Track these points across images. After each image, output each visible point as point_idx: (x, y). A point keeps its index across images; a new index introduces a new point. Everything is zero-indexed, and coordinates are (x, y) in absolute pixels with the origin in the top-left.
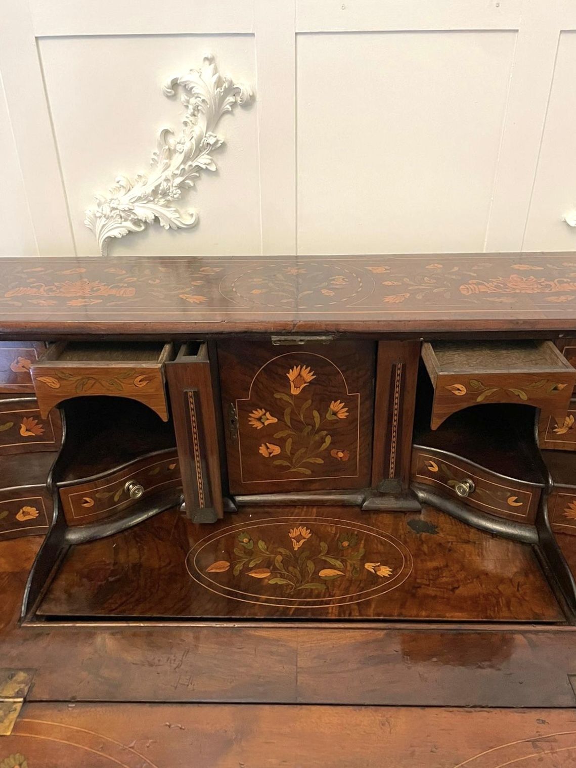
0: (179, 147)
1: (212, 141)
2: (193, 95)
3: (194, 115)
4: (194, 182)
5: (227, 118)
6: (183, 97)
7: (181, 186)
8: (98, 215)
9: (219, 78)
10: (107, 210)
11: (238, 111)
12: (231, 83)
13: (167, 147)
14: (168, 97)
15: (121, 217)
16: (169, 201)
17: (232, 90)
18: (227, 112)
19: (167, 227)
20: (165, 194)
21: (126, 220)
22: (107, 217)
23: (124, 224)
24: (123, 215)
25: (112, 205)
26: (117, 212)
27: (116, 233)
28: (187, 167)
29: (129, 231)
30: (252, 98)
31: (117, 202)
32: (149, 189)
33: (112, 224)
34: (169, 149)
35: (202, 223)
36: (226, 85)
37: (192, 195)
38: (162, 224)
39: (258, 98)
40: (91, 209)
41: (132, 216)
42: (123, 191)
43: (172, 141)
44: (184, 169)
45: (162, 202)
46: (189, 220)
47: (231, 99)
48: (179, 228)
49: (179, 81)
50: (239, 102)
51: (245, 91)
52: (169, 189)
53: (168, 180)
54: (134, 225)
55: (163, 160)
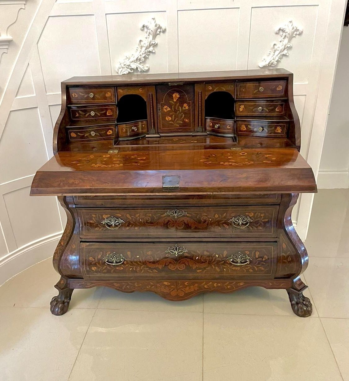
0: (144, 45)
1: (154, 43)
2: (149, 29)
3: (149, 35)
4: (148, 56)
5: (158, 36)
6: (146, 30)
7: (144, 57)
8: (120, 67)
9: (156, 24)
10: (123, 66)
11: (161, 34)
12: (159, 25)
13: (141, 45)
14: (142, 30)
15: (127, 68)
16: (141, 62)
18: (158, 34)
19: (140, 71)
20: (140, 60)
21: (128, 69)
22: (123, 68)
23: (128, 70)
24: (127, 67)
25: (124, 64)
26: (126, 66)
27: (125, 73)
29: (129, 72)
30: (165, 30)
31: (126, 63)
32: (135, 59)
33: (124, 70)
35: (150, 69)
36: (158, 26)
37: (147, 61)
38: (138, 70)
39: (167, 30)
40: (118, 65)
41: (130, 67)
42: (128, 59)
43: (142, 43)
44: (145, 52)
45: (139, 63)
46: (147, 69)
47: (159, 30)
48: (144, 71)
49: (145, 25)
50: (161, 31)
51: (163, 28)
52: (141, 58)
53: (141, 55)
54: (130, 70)
55: (139, 49)
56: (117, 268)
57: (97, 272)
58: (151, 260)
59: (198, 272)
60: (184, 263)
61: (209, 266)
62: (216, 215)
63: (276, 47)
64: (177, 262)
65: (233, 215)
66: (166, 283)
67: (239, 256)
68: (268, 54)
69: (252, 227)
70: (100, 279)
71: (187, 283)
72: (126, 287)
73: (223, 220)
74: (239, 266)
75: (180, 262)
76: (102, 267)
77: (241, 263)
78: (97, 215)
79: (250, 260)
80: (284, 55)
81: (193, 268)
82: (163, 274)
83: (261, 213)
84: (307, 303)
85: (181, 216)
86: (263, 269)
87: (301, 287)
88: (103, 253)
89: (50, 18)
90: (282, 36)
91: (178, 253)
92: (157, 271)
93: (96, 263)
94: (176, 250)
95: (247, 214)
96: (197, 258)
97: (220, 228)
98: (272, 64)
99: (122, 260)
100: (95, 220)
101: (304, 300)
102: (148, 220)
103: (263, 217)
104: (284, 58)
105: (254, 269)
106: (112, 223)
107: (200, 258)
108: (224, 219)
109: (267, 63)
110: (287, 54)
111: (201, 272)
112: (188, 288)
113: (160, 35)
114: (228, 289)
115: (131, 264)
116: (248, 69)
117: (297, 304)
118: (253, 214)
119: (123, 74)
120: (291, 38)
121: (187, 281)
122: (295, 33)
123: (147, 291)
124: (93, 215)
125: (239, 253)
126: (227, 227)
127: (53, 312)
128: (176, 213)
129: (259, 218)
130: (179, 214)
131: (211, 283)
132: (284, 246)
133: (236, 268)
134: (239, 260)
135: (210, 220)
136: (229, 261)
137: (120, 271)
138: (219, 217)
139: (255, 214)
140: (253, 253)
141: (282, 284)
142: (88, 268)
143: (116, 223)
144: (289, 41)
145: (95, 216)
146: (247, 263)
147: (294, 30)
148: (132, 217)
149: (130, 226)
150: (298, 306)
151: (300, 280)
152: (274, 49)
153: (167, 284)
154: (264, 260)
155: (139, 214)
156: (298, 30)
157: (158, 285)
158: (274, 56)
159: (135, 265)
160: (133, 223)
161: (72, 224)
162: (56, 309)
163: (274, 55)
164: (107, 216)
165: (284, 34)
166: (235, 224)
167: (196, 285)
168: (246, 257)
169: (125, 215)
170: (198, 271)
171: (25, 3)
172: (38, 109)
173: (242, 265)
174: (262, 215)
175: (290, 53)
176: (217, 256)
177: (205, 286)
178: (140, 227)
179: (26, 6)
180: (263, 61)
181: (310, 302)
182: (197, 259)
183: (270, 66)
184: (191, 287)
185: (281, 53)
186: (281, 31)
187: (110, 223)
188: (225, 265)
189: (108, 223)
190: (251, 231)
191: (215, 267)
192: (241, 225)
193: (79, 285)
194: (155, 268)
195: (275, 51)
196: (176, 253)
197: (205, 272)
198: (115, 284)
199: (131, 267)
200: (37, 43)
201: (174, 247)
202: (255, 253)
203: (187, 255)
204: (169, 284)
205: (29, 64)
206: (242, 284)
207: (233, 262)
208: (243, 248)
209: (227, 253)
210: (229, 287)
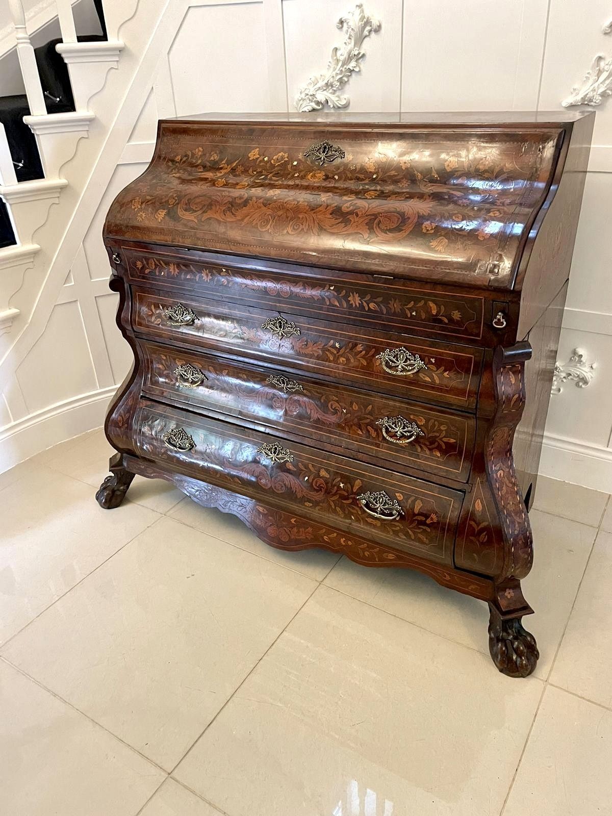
0: (341, 58)
1: (356, 53)
2: (349, 27)
3: (349, 38)
4: (347, 78)
5: (366, 39)
6: (345, 28)
7: (340, 81)
8: (300, 98)
11: (373, 34)
12: (368, 19)
13: (335, 58)
14: (339, 29)
15: (310, 100)
16: (333, 90)
17: (368, 23)
18: (366, 36)
19: (332, 106)
20: (332, 85)
21: (312, 102)
22: (304, 100)
23: (311, 104)
24: (310, 98)
25: (306, 93)
26: (308, 96)
27: (307, 109)
28: (343, 70)
29: (313, 109)
31: (308, 90)
32: (324, 83)
33: (305, 103)
34: (337, 60)
37: (347, 87)
38: (329, 104)
39: (383, 26)
40: (297, 96)
41: (315, 99)
42: (313, 84)
43: (338, 53)
44: (342, 70)
45: (330, 91)
46: (343, 102)
47: (368, 28)
48: (339, 108)
49: (343, 19)
50: (373, 29)
51: (375, 23)
52: (333, 82)
53: (333, 77)
54: (316, 104)
55: (333, 66)
57: (153, 454)
58: (231, 459)
60: (283, 481)
61: (324, 500)
62: (355, 404)
63: (602, 64)
65: (385, 412)
66: (260, 509)
67: (381, 499)
69: (421, 447)
71: (295, 521)
73: (368, 418)
74: (376, 518)
75: (277, 477)
77: (383, 514)
78: (168, 357)
79: (401, 514)
81: (297, 496)
83: (441, 424)
85: (293, 391)
86: (425, 539)
87: (512, 607)
88: (164, 424)
89: (191, 9)
92: (240, 482)
94: (275, 453)
95: (412, 417)
97: (360, 432)
98: (591, 100)
99: (187, 445)
101: (516, 638)
103: (444, 432)
106: (189, 377)
107: (311, 481)
109: (579, 98)
111: (311, 507)
112: (295, 530)
113: (370, 37)
114: (364, 558)
115: (202, 457)
116: (539, 110)
117: (498, 640)
118: (424, 421)
119: (303, 112)
121: (296, 518)
124: (161, 355)
125: (383, 494)
126: (375, 434)
129: (436, 432)
131: (335, 534)
132: (478, 505)
133: (371, 521)
134: (379, 507)
135: (345, 411)
136: (360, 503)
138: (359, 409)
139: (427, 421)
140: (410, 501)
141: (473, 586)
143: (194, 378)
146: (393, 518)
148: (218, 372)
149: (215, 388)
150: (497, 646)
152: (598, 68)
153: (262, 511)
154: (428, 521)
155: (227, 371)
157: (248, 508)
158: (596, 85)
159: (207, 460)
163: (596, 80)
166: (387, 431)
167: (309, 529)
168: (393, 505)
169: (207, 366)
170: (306, 504)
173: (385, 520)
174: (442, 428)
176: (342, 485)
177: (326, 538)
180: (571, 93)
182: (305, 480)
183: (586, 104)
184: (301, 530)
187: (186, 376)
188: (353, 508)
189: (184, 374)
190: (419, 455)
191: (335, 506)
192: (401, 437)
194: (238, 477)
195: (600, 71)
196: (274, 459)
197: (318, 510)
200: (169, 53)
201: (272, 446)
202: (414, 502)
203: (291, 467)
204: (266, 512)
205: (153, 88)
206: (391, 556)
207: (367, 505)
208: (393, 485)
209: (361, 485)
210: (367, 554)
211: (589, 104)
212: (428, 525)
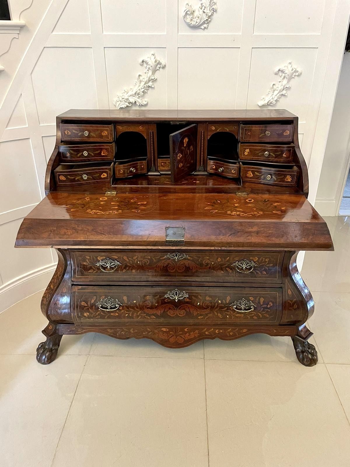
0: (143, 80)
1: (153, 78)
2: (148, 65)
3: (148, 70)
4: (147, 91)
6: (145, 65)
7: (143, 92)
8: (118, 100)
10: (121, 99)
11: (161, 69)
12: (159, 61)
13: (140, 80)
14: (141, 65)
15: (125, 101)
16: (139, 96)
18: (158, 70)
19: (138, 105)
20: (138, 94)
21: (126, 102)
22: (121, 101)
23: (126, 103)
24: (126, 100)
25: (122, 97)
26: (124, 99)
27: (123, 106)
28: (145, 86)
29: (127, 106)
30: (165, 66)
31: (124, 96)
32: (134, 93)
33: (122, 103)
34: (140, 81)
35: (149, 103)
36: (158, 62)
37: (146, 95)
38: (137, 104)
39: (167, 66)
40: (115, 99)
41: (128, 101)
42: (126, 93)
43: (141, 78)
44: (144, 86)
45: (137, 97)
46: (145, 103)
47: (159, 66)
48: (142, 105)
49: (144, 61)
50: (161, 67)
51: (163, 63)
52: (140, 93)
53: (139, 90)
54: (129, 104)
55: (138, 84)
56: (112, 314)
57: (89, 317)
58: (149, 305)
59: (199, 319)
60: (184, 309)
61: (211, 312)
62: (219, 258)
63: (275, 87)
64: (177, 308)
65: (237, 259)
66: (164, 329)
67: (243, 303)
68: (267, 94)
69: (256, 272)
70: (93, 325)
71: (187, 330)
72: (121, 333)
74: (242, 313)
75: (180, 308)
76: (95, 313)
77: (246, 310)
78: (92, 257)
79: (254, 307)
80: (282, 95)
81: (193, 314)
82: (162, 320)
83: (266, 258)
84: (312, 351)
85: (182, 259)
86: (268, 316)
87: (307, 334)
88: (97, 297)
89: (45, 49)
90: (281, 77)
91: (178, 299)
92: (155, 317)
93: (89, 308)
94: (176, 295)
95: (251, 258)
96: (199, 303)
97: (222, 272)
98: (271, 103)
99: (117, 306)
100: (88, 262)
101: (309, 348)
102: (146, 262)
103: (267, 262)
104: (283, 97)
105: (258, 316)
106: (107, 265)
107: (201, 304)
108: (226, 263)
109: (266, 102)
110: (286, 95)
111: (202, 318)
112: (188, 334)
113: (160, 71)
114: (230, 336)
115: (128, 310)
117: (303, 352)
118: (257, 259)
119: (121, 108)
120: (290, 78)
121: (187, 328)
122: (295, 74)
123: (144, 337)
124: (86, 257)
125: (243, 300)
126: (231, 271)
127: (39, 360)
128: (176, 256)
129: (263, 263)
130: (180, 257)
131: (213, 329)
132: (290, 292)
133: (239, 315)
134: (243, 307)
135: (213, 263)
136: (232, 308)
137: (115, 317)
138: (222, 260)
139: (259, 259)
140: (257, 299)
141: (287, 331)
142: (80, 314)
143: (112, 265)
144: (288, 82)
145: (89, 258)
146: (251, 310)
147: (293, 71)
148: (129, 259)
149: (127, 268)
150: (303, 355)
151: (305, 327)
152: (273, 89)
153: (166, 330)
154: (269, 306)
155: (137, 257)
156: (298, 71)
157: (156, 331)
158: (273, 96)
159: (131, 311)
160: (130, 265)
161: (64, 266)
162: (43, 357)
163: (273, 94)
164: (102, 258)
165: (284, 75)
166: (238, 268)
167: (197, 331)
168: (250, 304)
169: (122, 257)
170: (199, 317)
171: (19, 33)
172: (30, 140)
173: (246, 312)
174: (266, 260)
175: (289, 93)
176: (220, 302)
177: (207, 333)
178: (137, 270)
179: (20, 35)
180: (262, 100)
181: (315, 349)
183: (269, 105)
184: (191, 333)
185: (280, 93)
186: (280, 72)
187: (106, 265)
188: (228, 312)
189: (103, 265)
190: (255, 276)
191: (217, 313)
192: (245, 269)
193: (69, 331)
194: (153, 315)
195: (274, 90)
196: (176, 298)
197: (207, 319)
198: (109, 330)
199: (127, 312)
200: (31, 74)
201: (174, 292)
202: (259, 299)
203: (187, 300)
204: (168, 330)
205: (21, 94)
206: (245, 331)
207: (236, 308)
208: (247, 294)
209: (230, 298)
210: (231, 334)
211: (270, 104)
212: (268, 308)
